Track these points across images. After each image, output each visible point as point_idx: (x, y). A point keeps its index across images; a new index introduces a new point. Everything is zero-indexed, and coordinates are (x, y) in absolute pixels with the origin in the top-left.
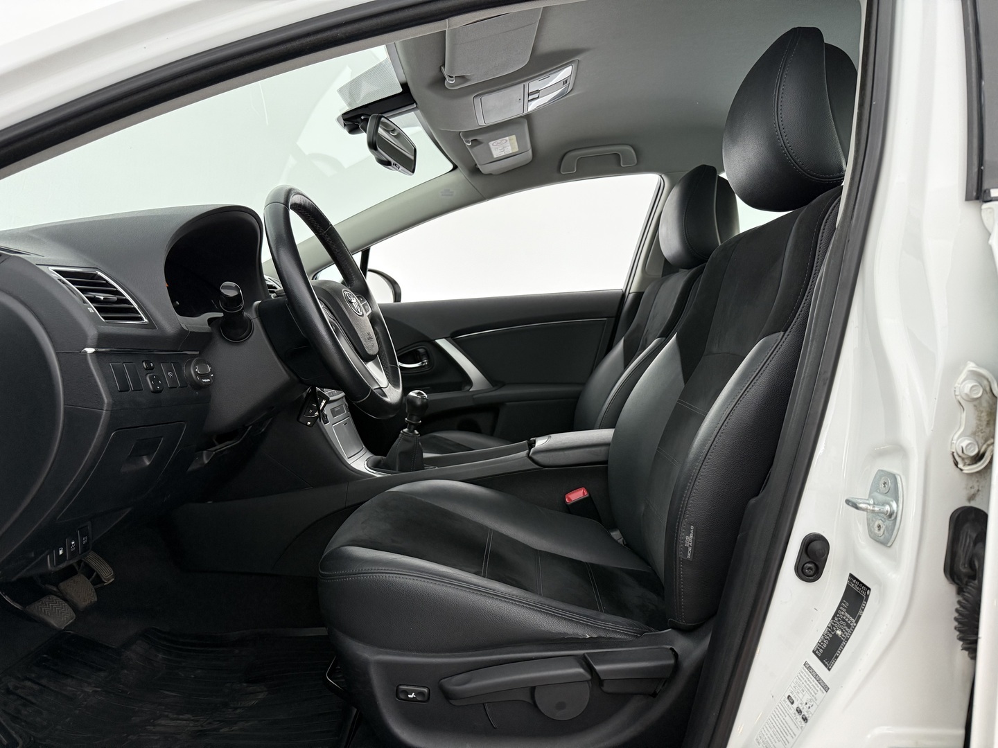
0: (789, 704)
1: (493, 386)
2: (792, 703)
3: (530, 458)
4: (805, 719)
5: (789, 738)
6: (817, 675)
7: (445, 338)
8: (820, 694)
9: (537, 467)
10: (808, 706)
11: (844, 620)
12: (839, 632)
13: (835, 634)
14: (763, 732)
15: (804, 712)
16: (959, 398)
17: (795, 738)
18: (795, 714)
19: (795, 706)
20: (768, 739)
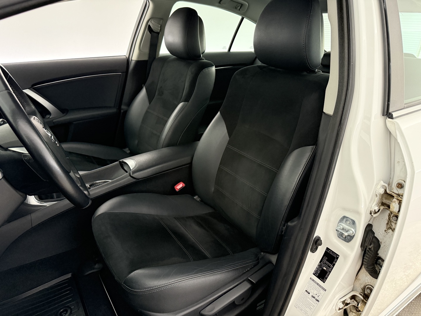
0: (308, 294)
1: (63, 113)
2: (309, 293)
3: (130, 176)
4: (318, 301)
5: (311, 307)
6: (318, 284)
7: (28, 88)
8: (322, 291)
9: (135, 180)
10: (317, 295)
11: (325, 263)
12: (325, 268)
13: (323, 268)
14: (297, 303)
15: (316, 297)
16: (377, 194)
17: (315, 308)
18: (312, 298)
19: (311, 294)
20: (300, 306)
